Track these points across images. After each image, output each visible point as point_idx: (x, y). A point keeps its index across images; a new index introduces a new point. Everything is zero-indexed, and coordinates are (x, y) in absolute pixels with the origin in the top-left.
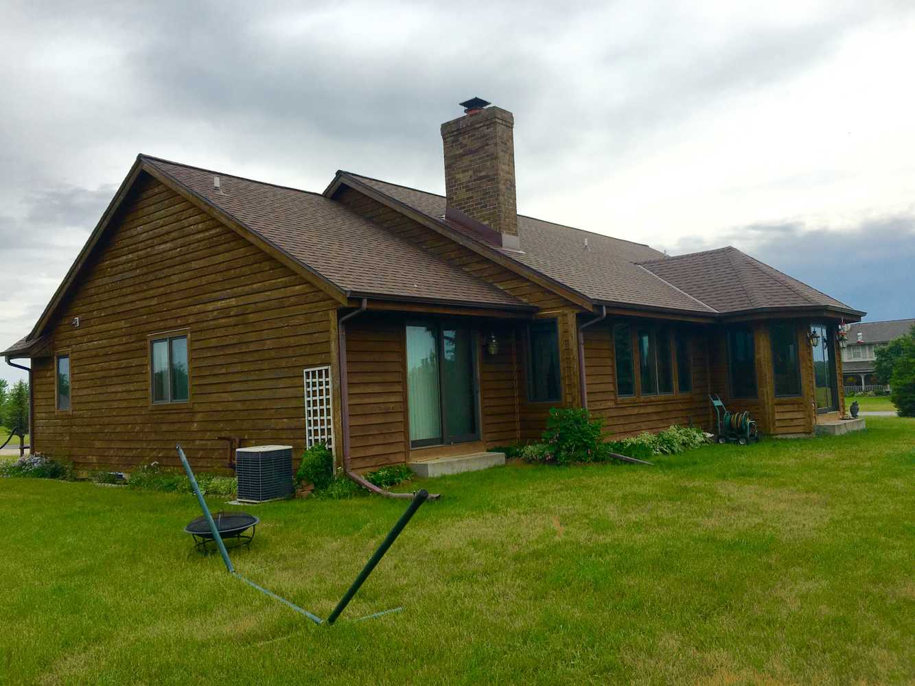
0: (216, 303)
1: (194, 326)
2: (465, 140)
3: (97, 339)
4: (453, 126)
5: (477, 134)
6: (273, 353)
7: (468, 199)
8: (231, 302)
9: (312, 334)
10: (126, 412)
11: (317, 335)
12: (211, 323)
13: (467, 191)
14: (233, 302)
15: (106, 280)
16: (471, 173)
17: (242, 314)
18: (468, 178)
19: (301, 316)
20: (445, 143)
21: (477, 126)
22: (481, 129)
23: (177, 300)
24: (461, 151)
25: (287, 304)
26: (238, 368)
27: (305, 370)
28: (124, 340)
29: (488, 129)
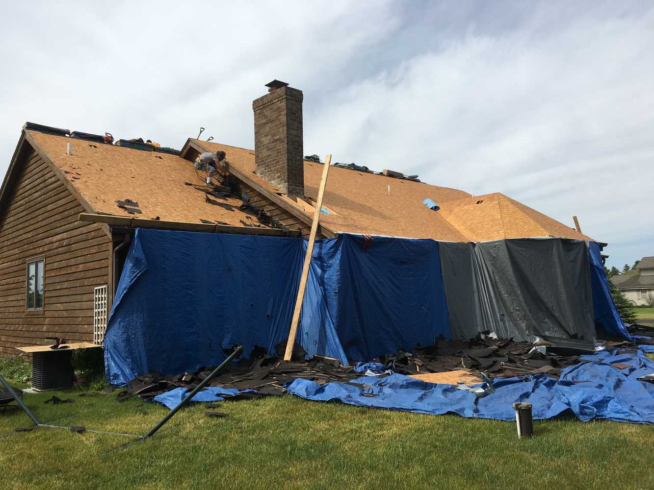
0: (57, 236)
1: (47, 253)
2: (267, 112)
3: (6, 261)
4: (260, 101)
5: (275, 107)
6: (82, 274)
7: (268, 156)
8: (64, 235)
9: (101, 260)
10: (16, 315)
11: (103, 261)
12: (56, 251)
13: (267, 150)
14: (65, 235)
15: (12, 219)
16: (269, 137)
17: (69, 245)
18: (268, 141)
19: (96, 247)
20: (255, 114)
21: (274, 101)
22: (276, 104)
23: (40, 234)
24: (265, 121)
25: (90, 237)
26: (65, 285)
27: (96, 288)
28: (17, 262)
29: (281, 103)
